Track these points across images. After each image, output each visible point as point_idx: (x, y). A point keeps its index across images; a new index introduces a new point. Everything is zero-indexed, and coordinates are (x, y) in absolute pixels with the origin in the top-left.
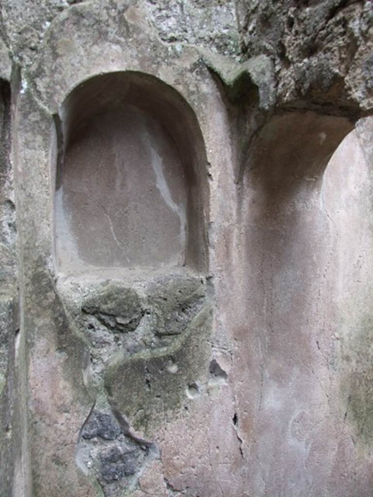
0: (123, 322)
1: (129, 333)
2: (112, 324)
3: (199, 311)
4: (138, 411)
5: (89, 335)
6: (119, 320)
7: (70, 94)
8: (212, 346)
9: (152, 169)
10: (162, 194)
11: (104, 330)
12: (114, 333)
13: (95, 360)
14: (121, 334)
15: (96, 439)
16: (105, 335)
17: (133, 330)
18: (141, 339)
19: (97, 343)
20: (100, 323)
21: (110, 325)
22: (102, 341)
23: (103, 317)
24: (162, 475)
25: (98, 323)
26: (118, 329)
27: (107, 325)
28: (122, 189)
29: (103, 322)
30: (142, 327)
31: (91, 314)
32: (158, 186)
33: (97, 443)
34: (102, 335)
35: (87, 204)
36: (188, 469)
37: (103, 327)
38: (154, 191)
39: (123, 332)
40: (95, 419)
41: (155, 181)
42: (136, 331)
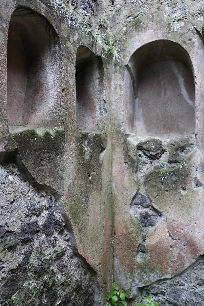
0: (152, 154)
1: (156, 160)
2: (148, 155)
3: (191, 152)
4: (157, 196)
5: (138, 159)
6: (151, 153)
7: (132, 56)
8: (196, 170)
9: (179, 84)
10: (185, 96)
11: (145, 158)
12: (150, 159)
13: (140, 170)
14: (153, 160)
15: (139, 206)
16: (146, 160)
17: (158, 159)
18: (162, 163)
19: (142, 163)
20: (144, 154)
21: (147, 155)
22: (144, 162)
23: (144, 151)
24: (167, 229)
25: (143, 154)
26: (151, 158)
27: (146, 155)
28: (165, 96)
29: (145, 154)
30: (163, 158)
31: (140, 150)
32: (182, 93)
33: (140, 208)
34: (144, 160)
35: (149, 104)
36: (179, 230)
37: (145, 156)
38: (180, 95)
39: (154, 159)
40: (139, 197)
41: (180, 90)
42: (159, 159)
